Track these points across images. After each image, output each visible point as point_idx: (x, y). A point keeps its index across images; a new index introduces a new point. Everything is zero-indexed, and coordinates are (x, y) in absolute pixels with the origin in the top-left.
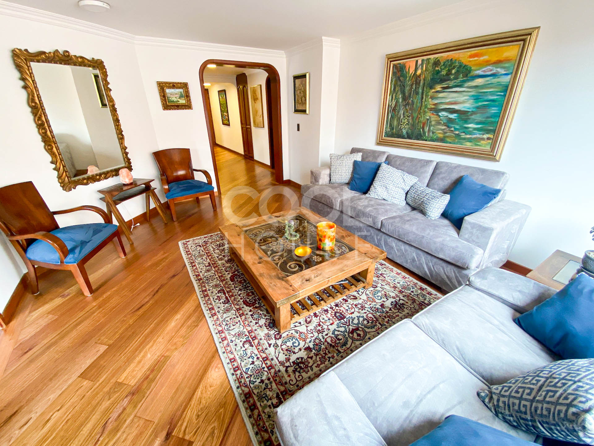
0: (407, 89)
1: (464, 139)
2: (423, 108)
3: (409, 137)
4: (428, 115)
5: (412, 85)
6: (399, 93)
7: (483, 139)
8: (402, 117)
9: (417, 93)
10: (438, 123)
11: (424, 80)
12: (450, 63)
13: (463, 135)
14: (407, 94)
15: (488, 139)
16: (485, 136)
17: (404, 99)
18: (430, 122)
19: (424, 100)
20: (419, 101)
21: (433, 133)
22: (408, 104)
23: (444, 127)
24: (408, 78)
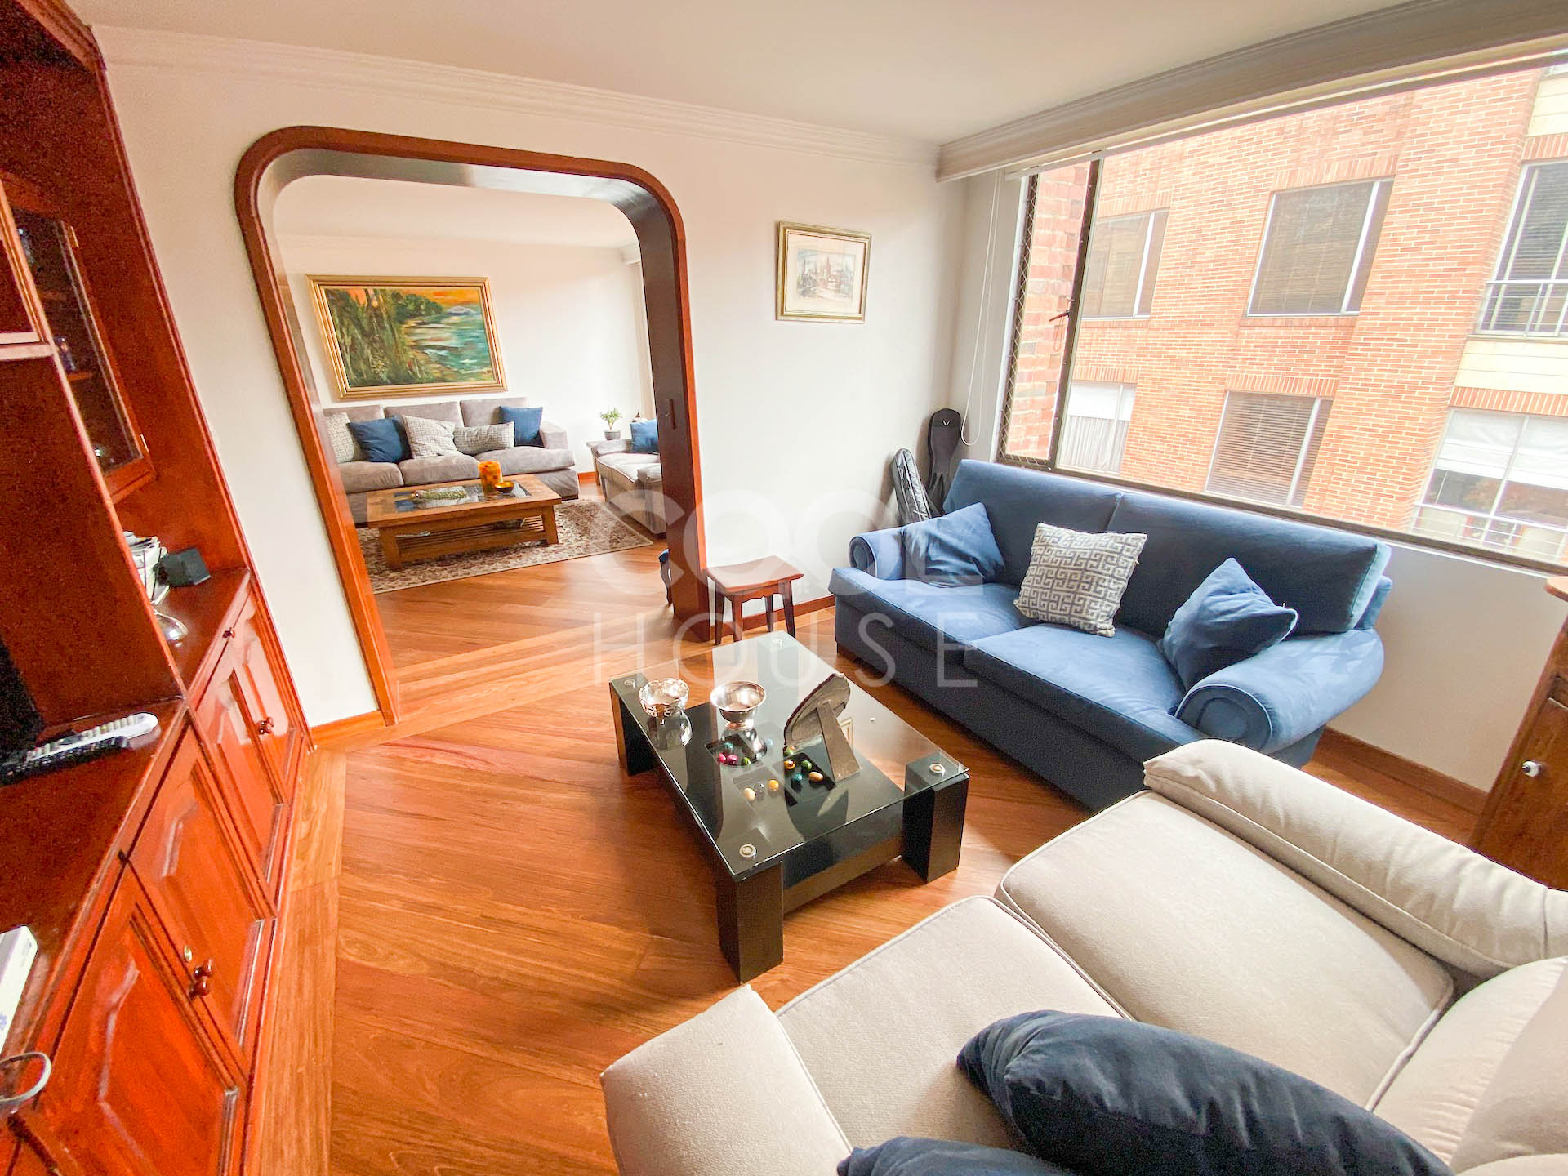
0: (365, 323)
1: (464, 375)
2: (400, 345)
3: (394, 382)
4: (411, 354)
5: (371, 317)
6: (352, 327)
7: (484, 373)
8: (371, 358)
9: (383, 328)
10: (428, 362)
11: (387, 313)
12: (416, 300)
13: (463, 372)
14: (367, 329)
15: (489, 372)
16: (485, 370)
17: (364, 334)
18: (418, 361)
19: (397, 336)
20: (391, 337)
21: (427, 373)
22: (374, 341)
23: (438, 366)
24: (360, 310)
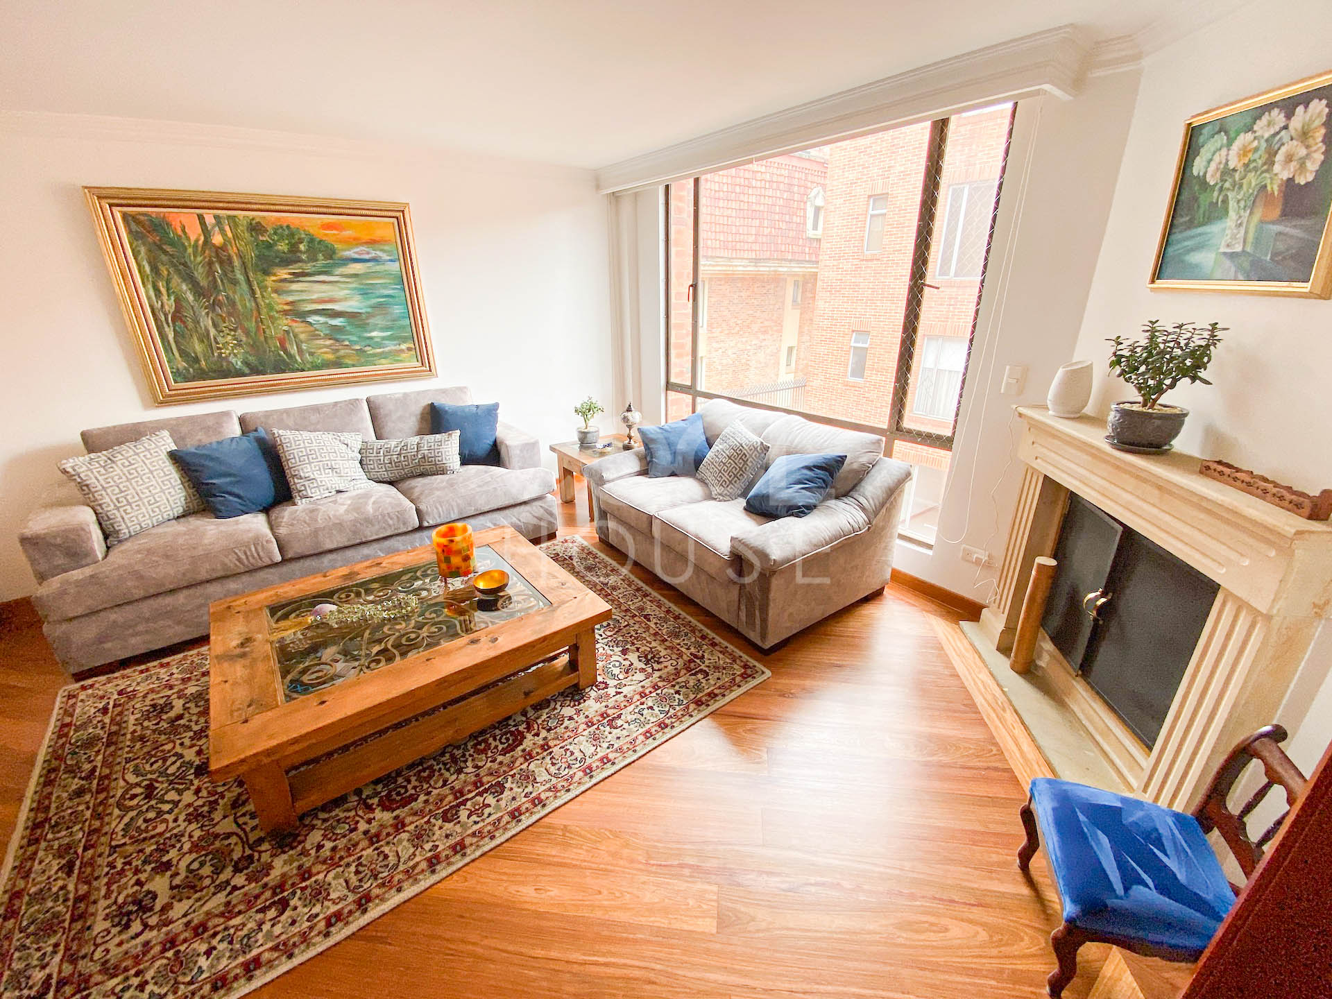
1: (374, 355)
2: (264, 311)
3: (255, 371)
5: (210, 264)
6: (176, 280)
7: (402, 351)
8: (213, 332)
12: (291, 234)
14: (204, 283)
17: (199, 291)
18: (295, 336)
19: (258, 295)
20: (247, 297)
21: (312, 354)
22: (216, 303)
23: (328, 342)
24: (190, 250)
